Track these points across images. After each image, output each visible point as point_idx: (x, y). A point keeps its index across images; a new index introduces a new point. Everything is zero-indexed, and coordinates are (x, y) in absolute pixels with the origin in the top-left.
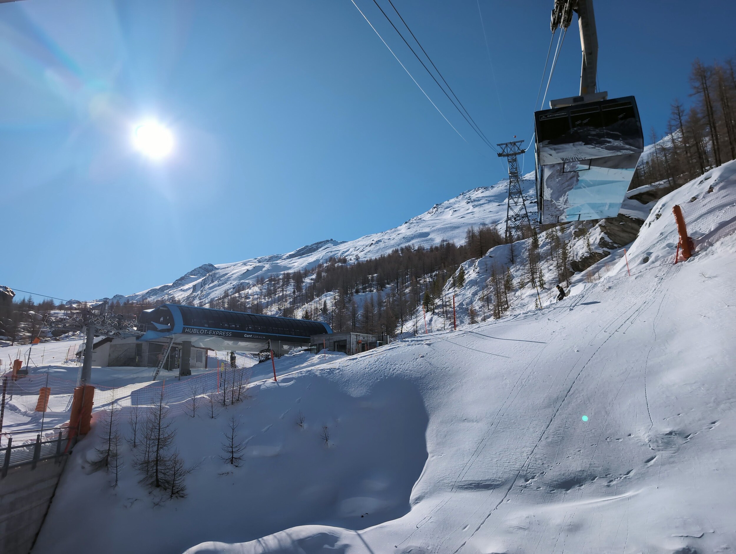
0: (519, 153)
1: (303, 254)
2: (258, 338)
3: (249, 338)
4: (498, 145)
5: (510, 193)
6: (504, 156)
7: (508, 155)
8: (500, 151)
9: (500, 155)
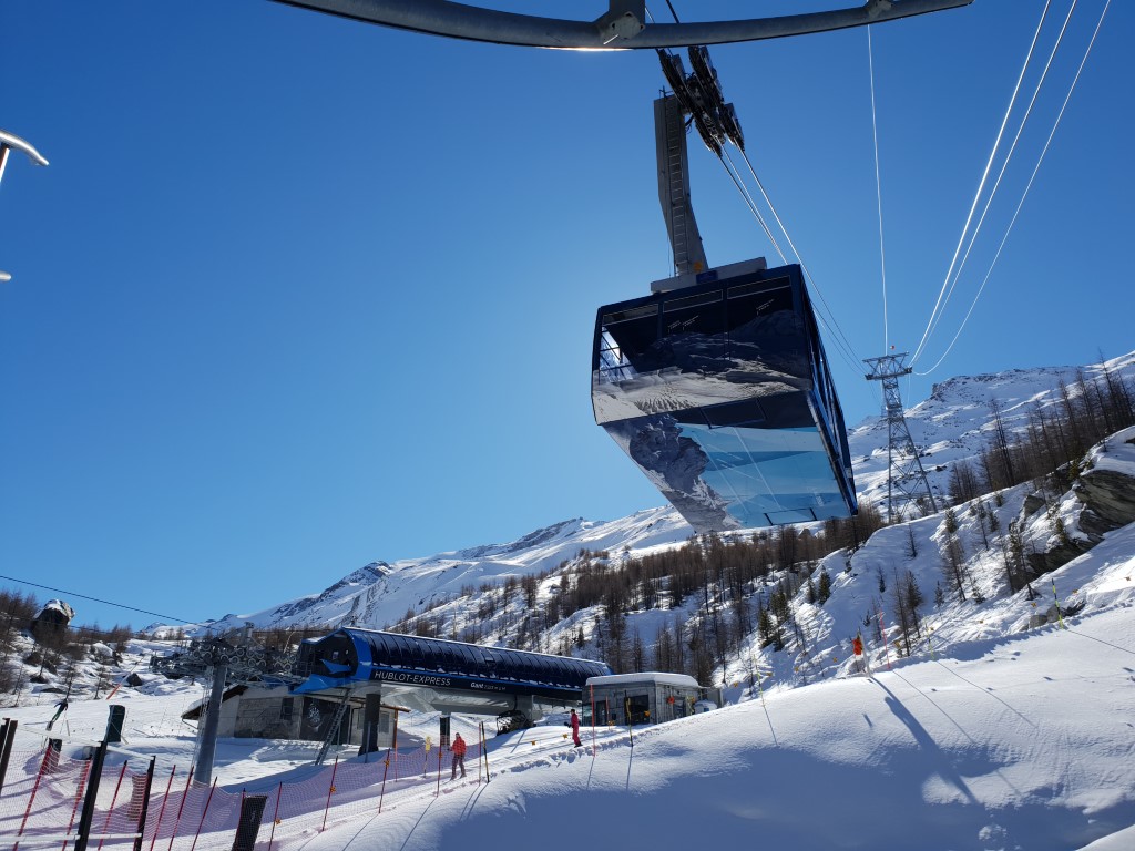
0: (902, 374)
1: (534, 543)
2: (494, 691)
3: (479, 689)
4: (864, 361)
5: (891, 439)
6: (877, 378)
7: (883, 377)
8: (869, 371)
9: (869, 377)
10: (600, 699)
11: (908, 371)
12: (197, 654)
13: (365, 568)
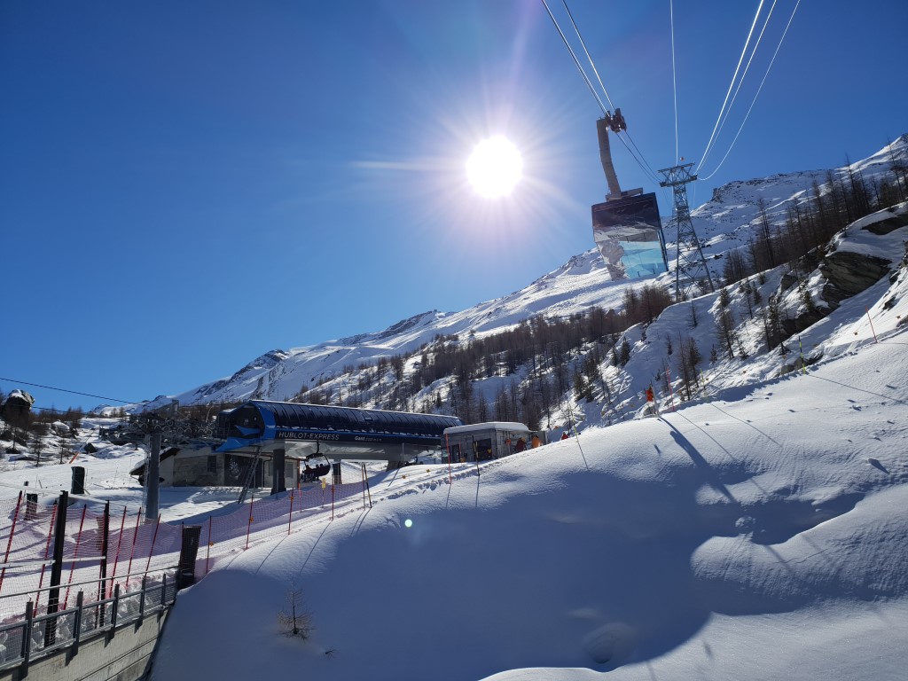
0: (689, 181)
1: (399, 331)
2: (373, 442)
3: (361, 441)
4: (659, 171)
5: (679, 235)
6: (668, 185)
7: (674, 184)
8: (663, 179)
10: (454, 443)
11: (694, 178)
12: (136, 425)
13: (266, 355)
